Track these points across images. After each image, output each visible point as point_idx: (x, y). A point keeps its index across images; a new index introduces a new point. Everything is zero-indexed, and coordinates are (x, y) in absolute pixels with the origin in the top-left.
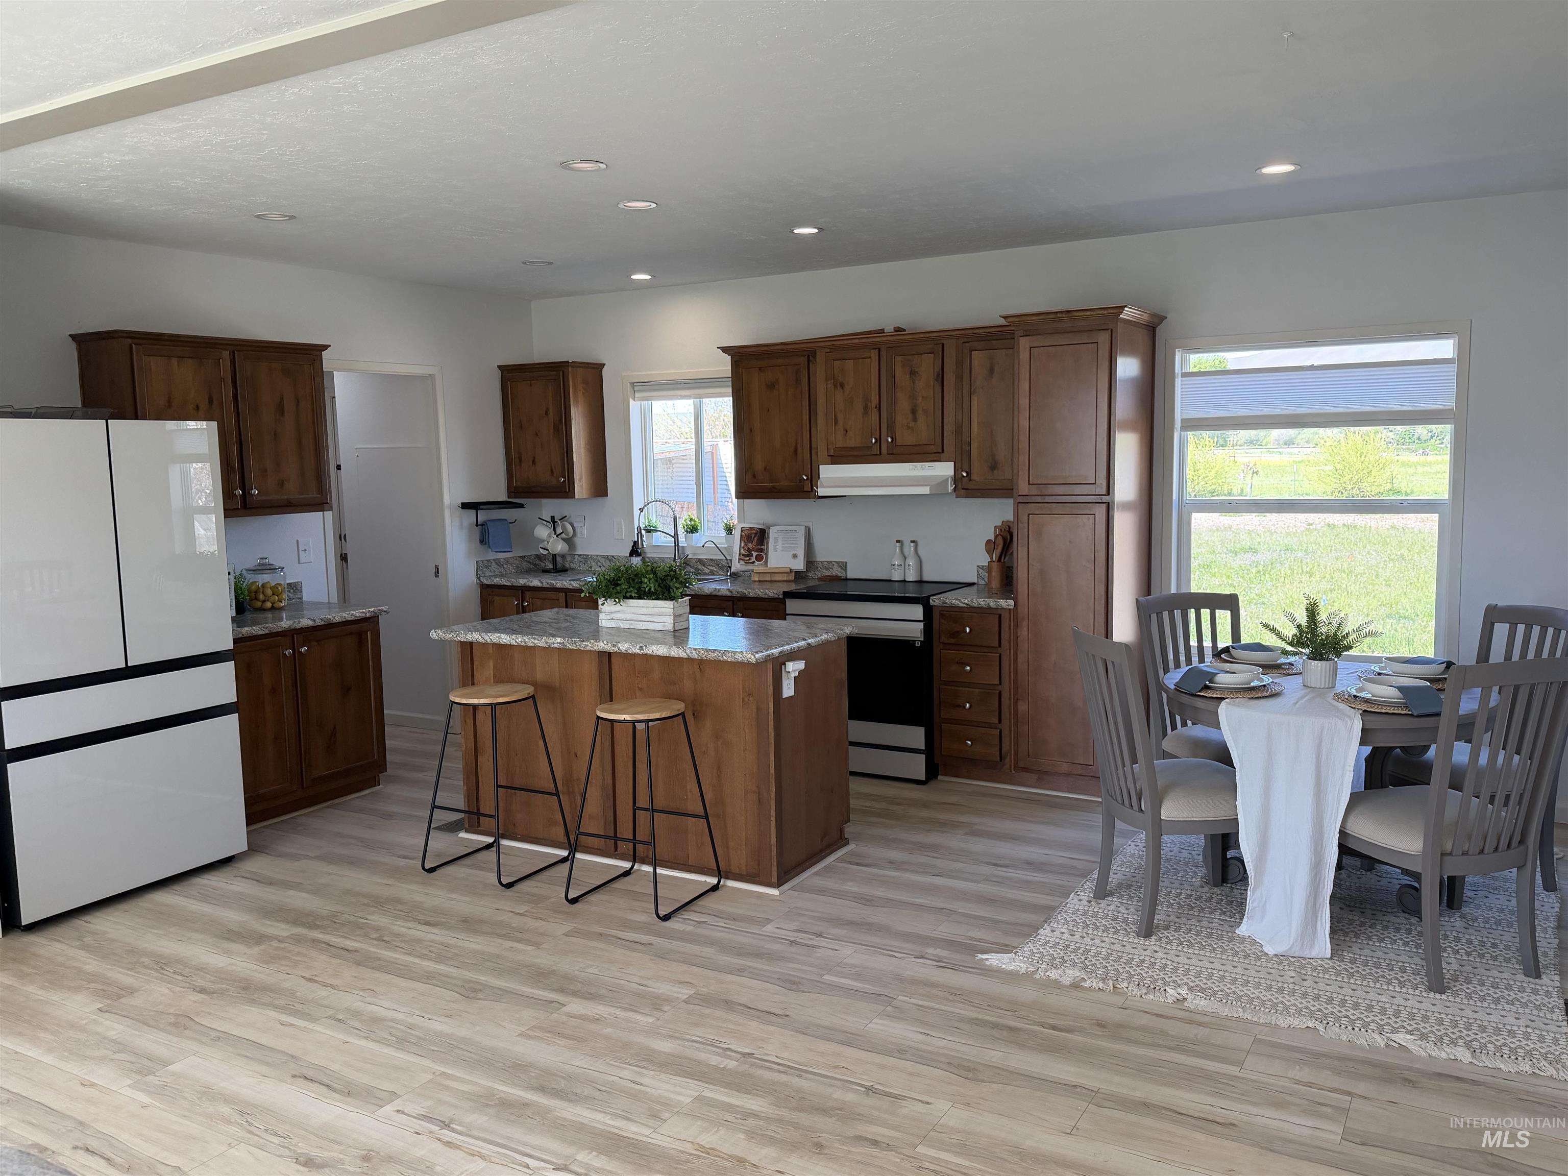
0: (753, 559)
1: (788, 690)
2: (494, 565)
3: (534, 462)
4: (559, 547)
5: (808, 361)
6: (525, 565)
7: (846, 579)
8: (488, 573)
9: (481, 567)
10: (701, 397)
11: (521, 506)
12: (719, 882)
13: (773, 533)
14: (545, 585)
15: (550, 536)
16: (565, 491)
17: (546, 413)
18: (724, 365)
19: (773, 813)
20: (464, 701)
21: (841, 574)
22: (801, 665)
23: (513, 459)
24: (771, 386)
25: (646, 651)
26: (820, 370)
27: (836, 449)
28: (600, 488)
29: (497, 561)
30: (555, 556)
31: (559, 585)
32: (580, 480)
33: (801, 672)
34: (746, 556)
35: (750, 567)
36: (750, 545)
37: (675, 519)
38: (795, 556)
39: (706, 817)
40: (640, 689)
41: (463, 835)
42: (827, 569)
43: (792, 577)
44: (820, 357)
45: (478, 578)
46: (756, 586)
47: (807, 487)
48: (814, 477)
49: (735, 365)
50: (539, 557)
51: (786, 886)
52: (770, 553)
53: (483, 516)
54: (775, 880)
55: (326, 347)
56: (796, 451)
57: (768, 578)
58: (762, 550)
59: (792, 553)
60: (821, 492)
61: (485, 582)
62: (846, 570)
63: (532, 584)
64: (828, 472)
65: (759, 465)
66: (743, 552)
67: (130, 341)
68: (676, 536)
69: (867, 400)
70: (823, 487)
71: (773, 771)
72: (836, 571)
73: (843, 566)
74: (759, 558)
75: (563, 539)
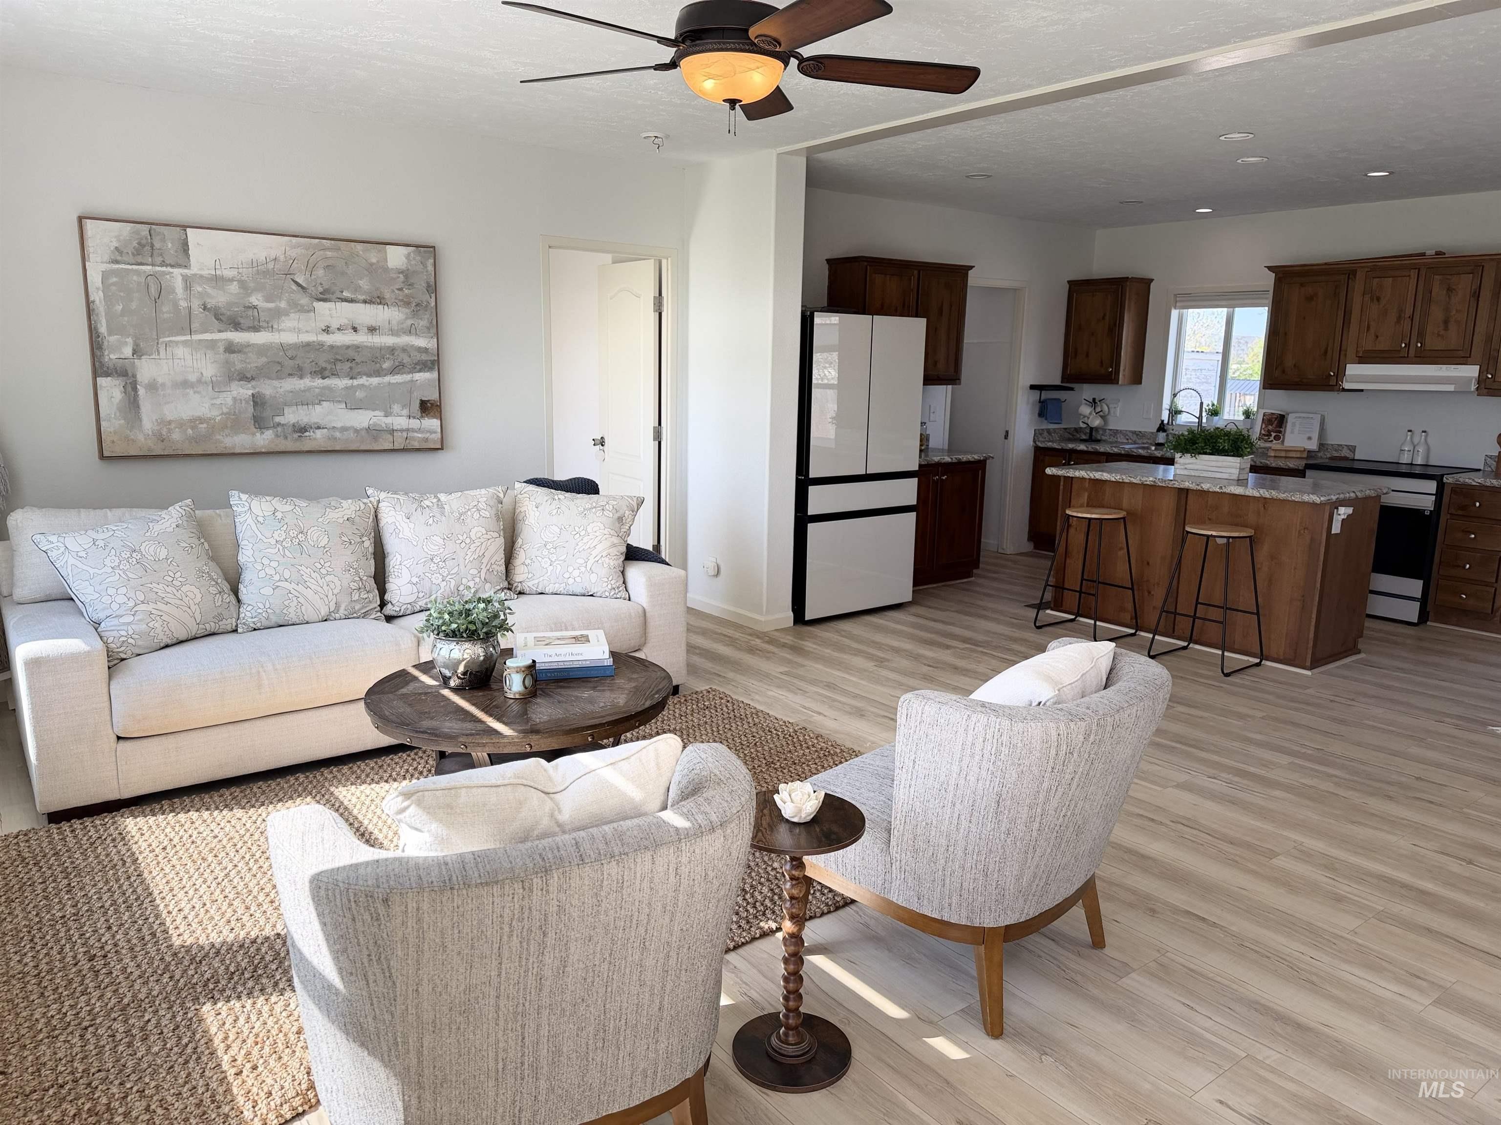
0: (1272, 438)
1: (1336, 529)
2: (1045, 434)
3: (1087, 356)
4: (1096, 422)
5: (1349, 278)
6: (1067, 435)
7: (1354, 460)
8: (1041, 439)
9: (1038, 434)
10: (1234, 307)
11: (1072, 389)
12: (1261, 661)
13: (1291, 419)
14: (1090, 449)
15: (1090, 414)
16: (1110, 379)
17: (1103, 318)
18: (1269, 280)
19: (1314, 616)
20: (1080, 515)
21: (1350, 455)
22: (1350, 510)
23: (1070, 352)
24: (1310, 298)
25: (1224, 490)
26: (1358, 285)
27: (1365, 351)
28: (1137, 378)
29: (1048, 431)
30: (1092, 429)
31: (1102, 450)
32: (1124, 370)
33: (1349, 516)
34: (1265, 436)
35: (1268, 445)
36: (1270, 427)
37: (1202, 404)
38: (1310, 438)
39: (1258, 614)
40: (1210, 519)
41: (1049, 611)
42: (1336, 450)
43: (1305, 455)
44: (1360, 275)
45: (1034, 441)
46: (1272, 459)
47: (1333, 382)
48: (1341, 373)
49: (1278, 282)
50: (1078, 430)
51: (1316, 671)
52: (1286, 435)
53: (1046, 395)
54: (1308, 664)
55: (971, 267)
56: (1326, 352)
57: (1283, 454)
58: (1280, 432)
59: (1308, 435)
60: (1347, 386)
61: (1040, 444)
62: (1354, 452)
63: (1079, 449)
64: (1353, 370)
65: (1289, 362)
66: (1263, 432)
67: (866, 264)
68: (1200, 418)
69: (1401, 311)
70: (1347, 381)
71: (1318, 585)
72: (1345, 453)
73: (1352, 449)
74: (1277, 438)
75: (1101, 417)
